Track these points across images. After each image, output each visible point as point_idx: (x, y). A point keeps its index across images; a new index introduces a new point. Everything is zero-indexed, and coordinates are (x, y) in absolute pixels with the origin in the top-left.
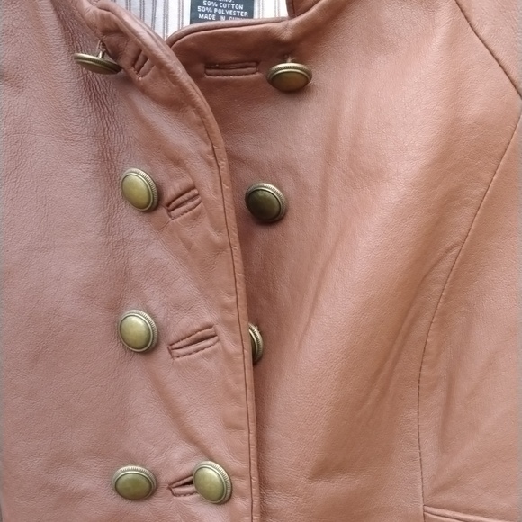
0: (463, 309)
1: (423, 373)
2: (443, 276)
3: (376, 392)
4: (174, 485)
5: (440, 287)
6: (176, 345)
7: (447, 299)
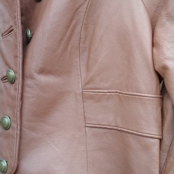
0: (93, 23)
1: (80, 45)
2: (84, 10)
3: (61, 47)
4: (3, 79)
5: (84, 14)
6: (4, 35)
7: (87, 19)
